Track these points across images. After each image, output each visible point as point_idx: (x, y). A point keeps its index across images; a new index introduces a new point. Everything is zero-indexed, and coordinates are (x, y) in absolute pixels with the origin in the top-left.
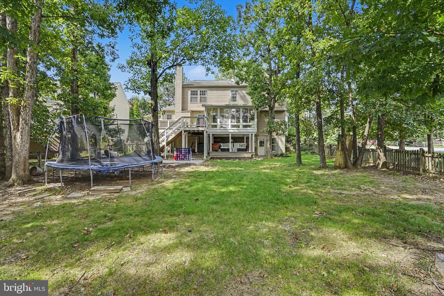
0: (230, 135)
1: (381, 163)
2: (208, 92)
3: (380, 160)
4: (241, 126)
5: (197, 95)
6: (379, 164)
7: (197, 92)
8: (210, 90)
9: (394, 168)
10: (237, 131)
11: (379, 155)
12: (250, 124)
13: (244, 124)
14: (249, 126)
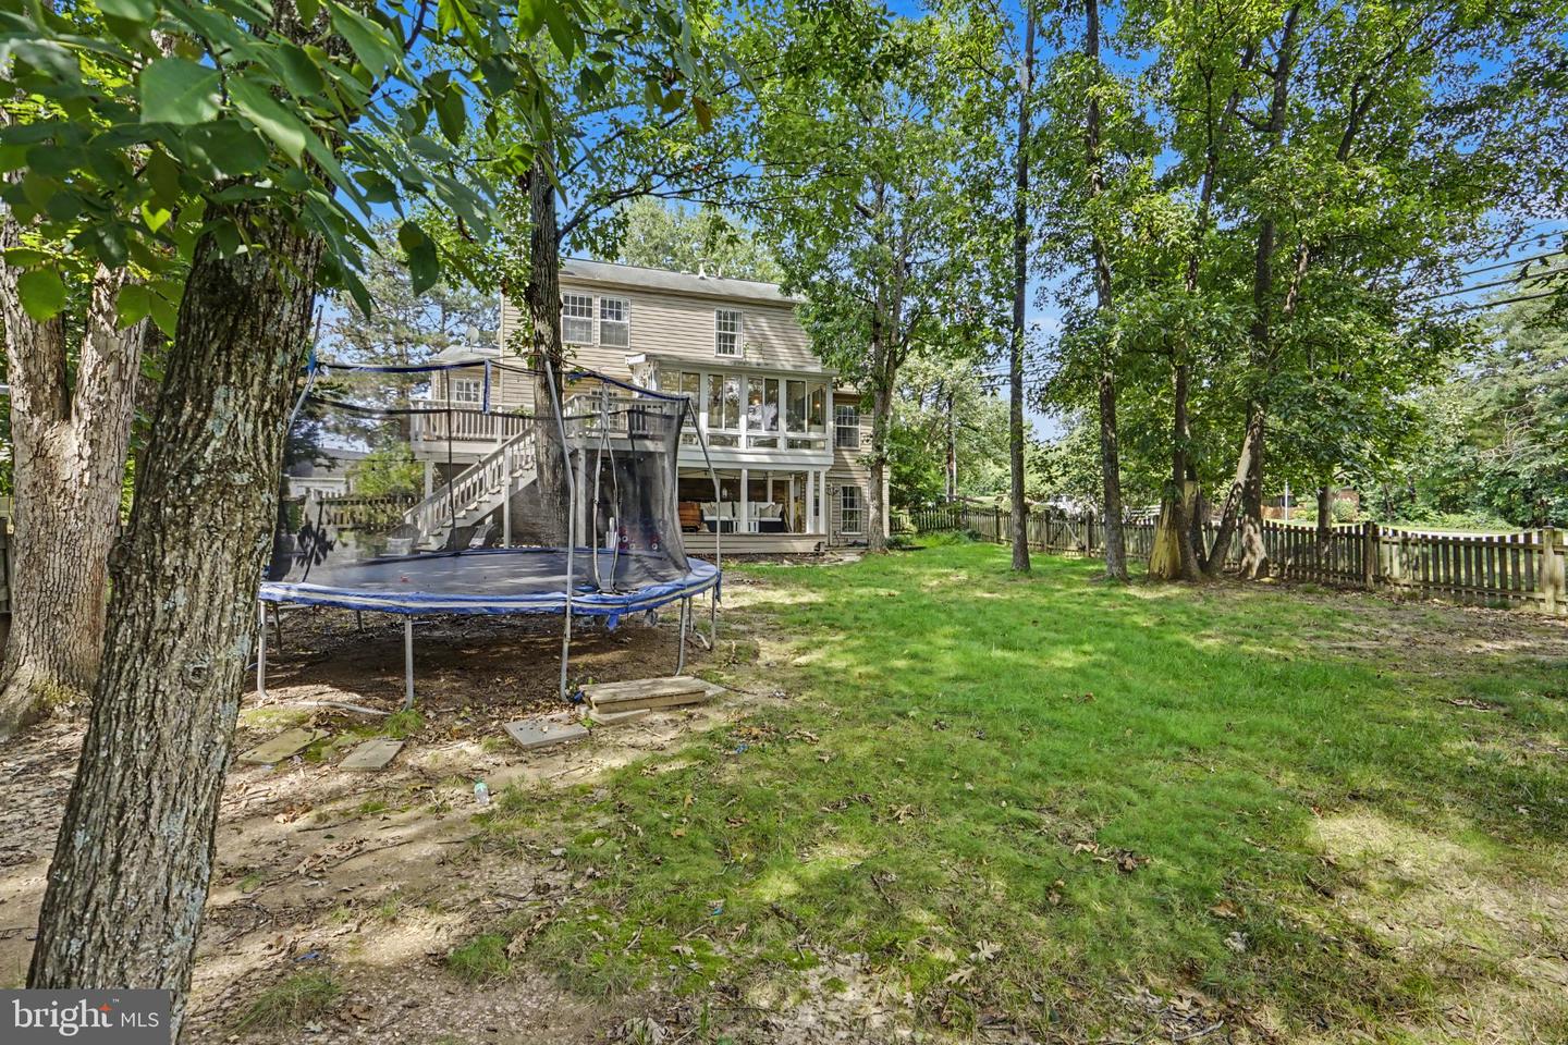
0: (745, 472)
1: (1257, 563)
2: (635, 307)
3: (1254, 554)
4: (781, 444)
5: (590, 313)
6: (1249, 566)
7: (590, 301)
8: (641, 302)
9: (1282, 574)
10: (766, 459)
11: (1251, 540)
12: (812, 435)
13: (791, 435)
14: (808, 444)
